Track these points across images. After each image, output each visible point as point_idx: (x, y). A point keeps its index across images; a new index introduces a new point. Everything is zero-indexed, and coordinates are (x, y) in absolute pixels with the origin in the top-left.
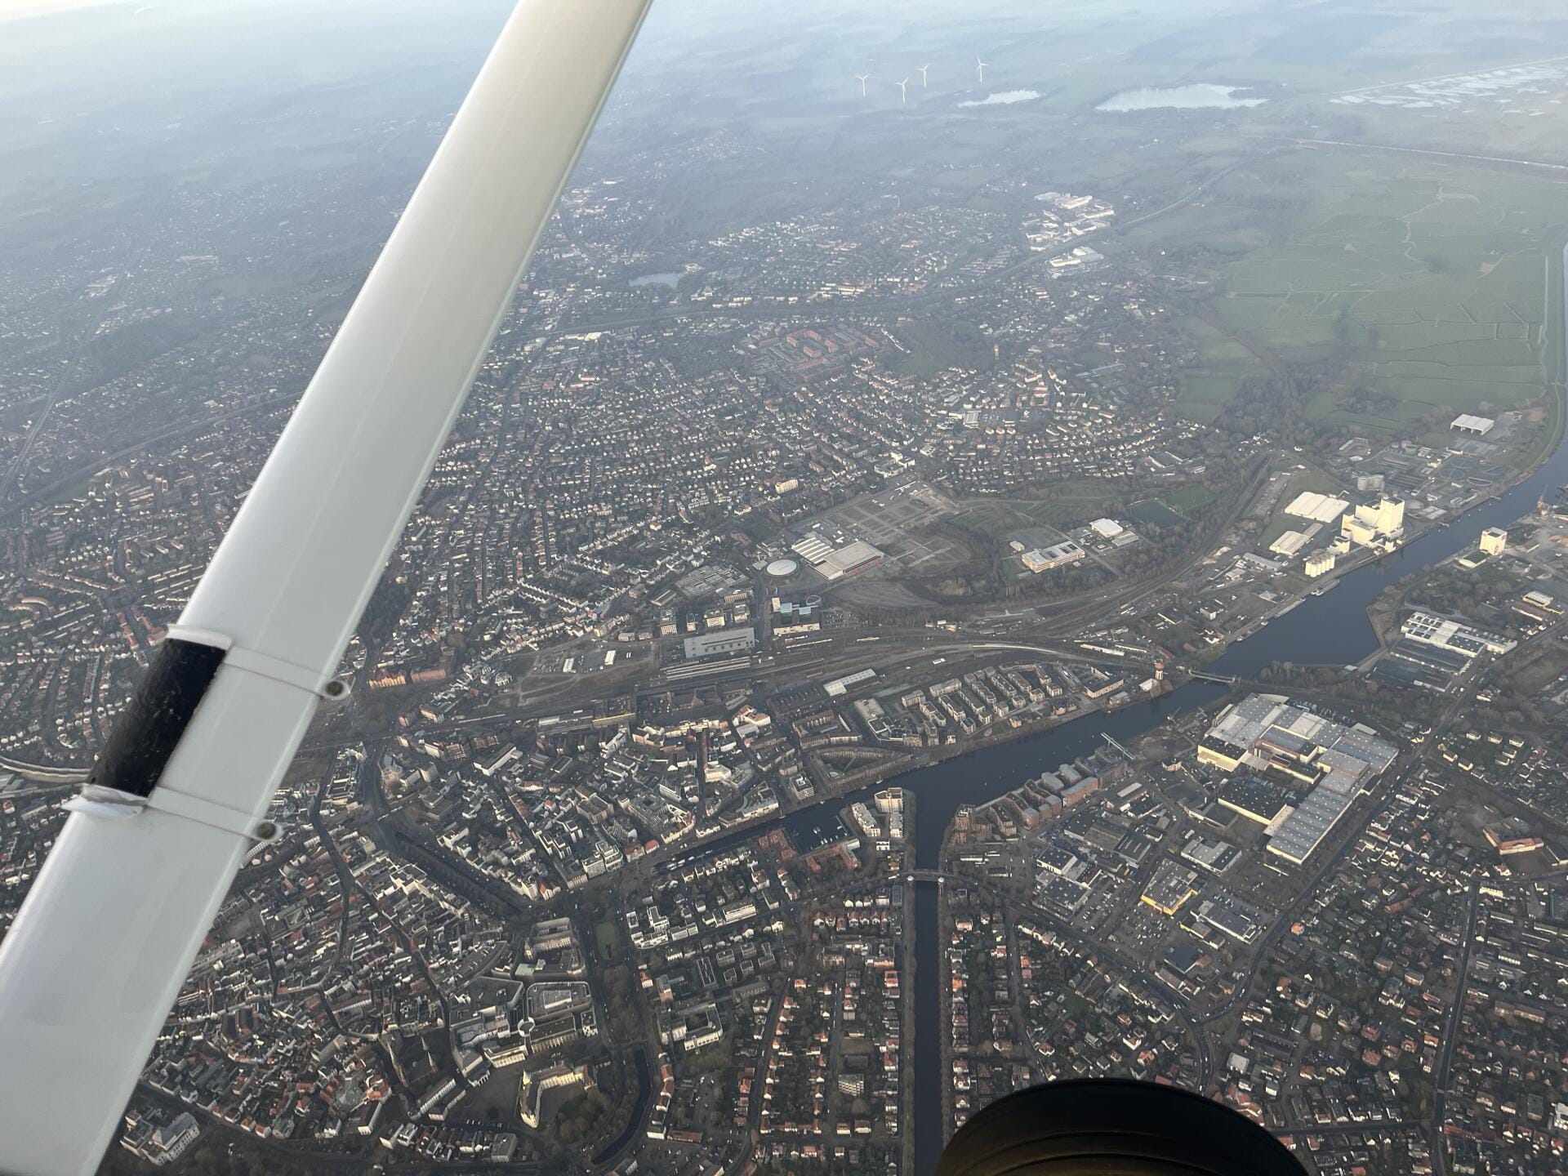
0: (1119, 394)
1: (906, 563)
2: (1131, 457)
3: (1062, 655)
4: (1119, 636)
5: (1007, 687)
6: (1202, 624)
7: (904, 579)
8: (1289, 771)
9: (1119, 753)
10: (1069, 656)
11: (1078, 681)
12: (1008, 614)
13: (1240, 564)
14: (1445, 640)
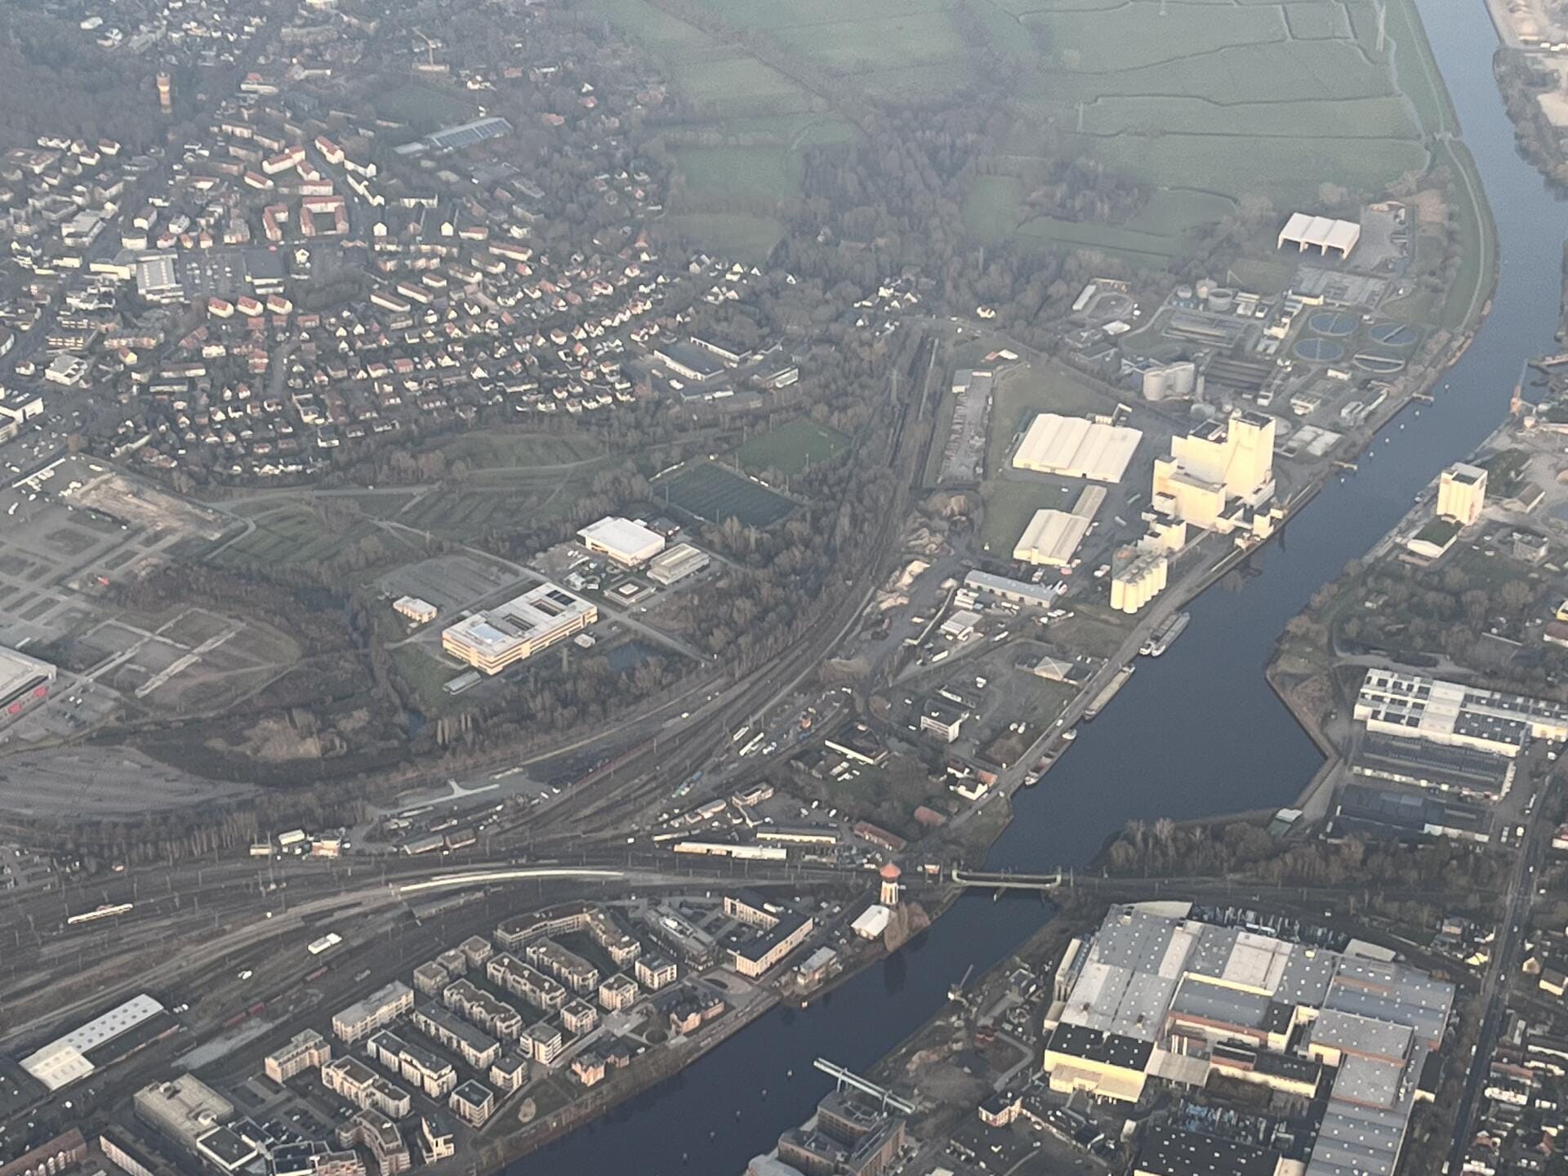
0: (522, 198)
1: (129, 688)
2: (611, 357)
3: (639, 878)
4: (757, 811)
5: (536, 982)
6: (935, 754)
7: (135, 732)
8: (1257, 1077)
9: (874, 1104)
10: (657, 879)
11: (706, 938)
12: (459, 792)
13: (962, 599)
14: (1451, 726)
